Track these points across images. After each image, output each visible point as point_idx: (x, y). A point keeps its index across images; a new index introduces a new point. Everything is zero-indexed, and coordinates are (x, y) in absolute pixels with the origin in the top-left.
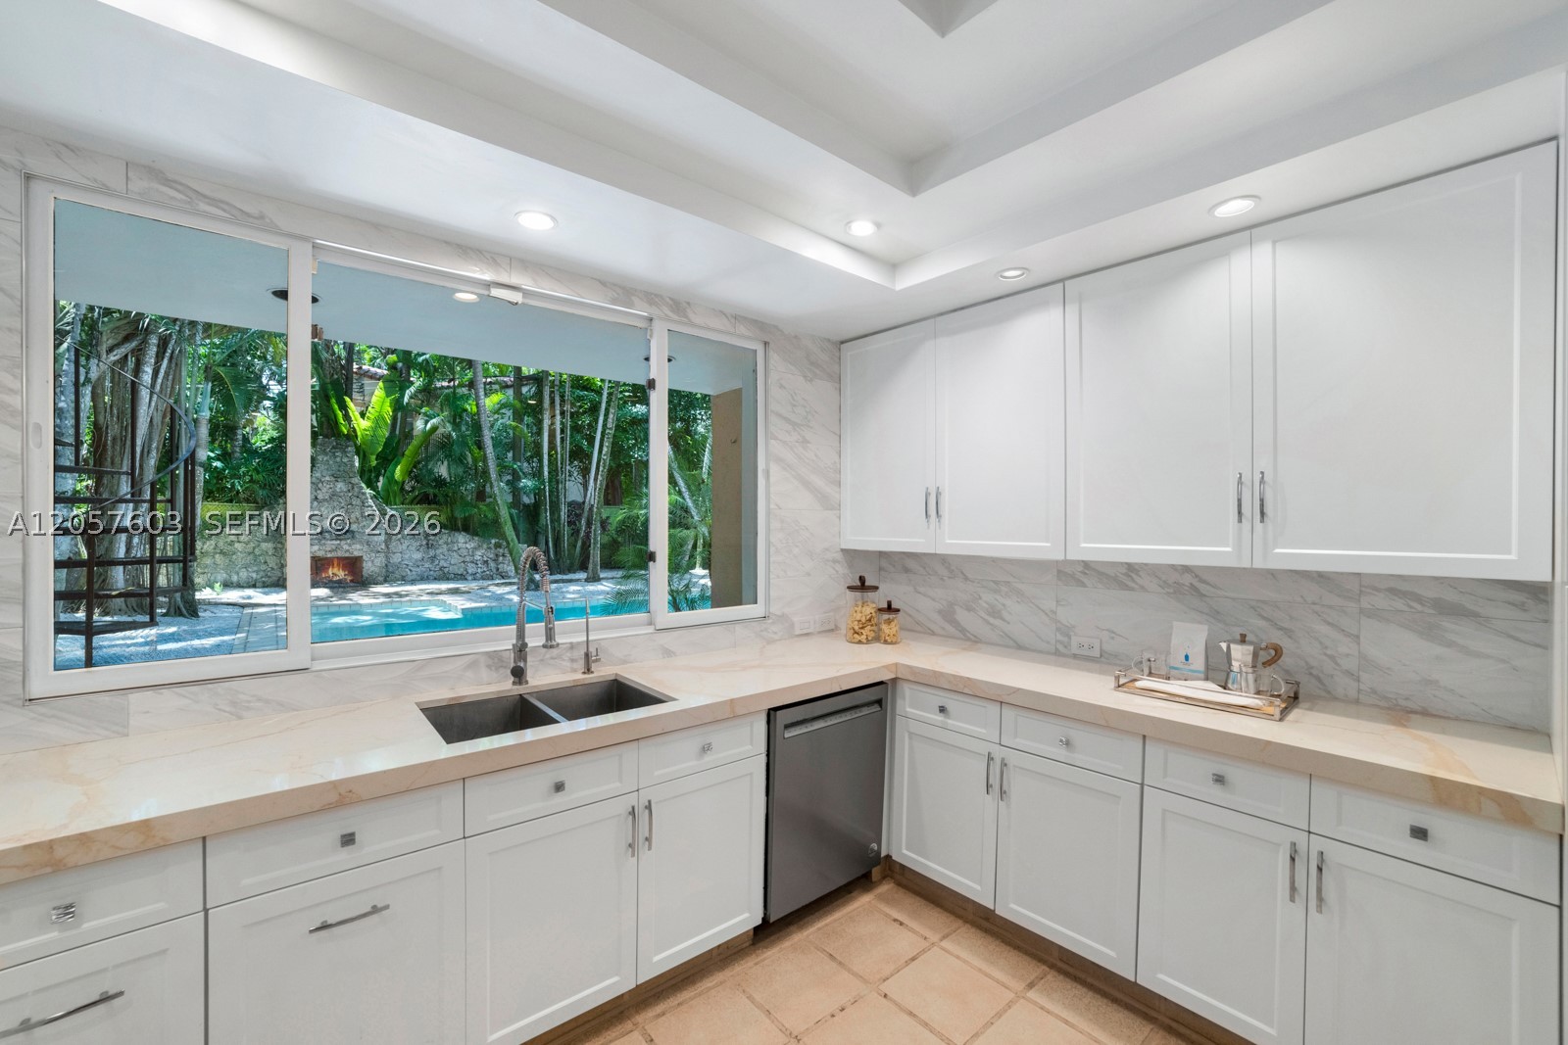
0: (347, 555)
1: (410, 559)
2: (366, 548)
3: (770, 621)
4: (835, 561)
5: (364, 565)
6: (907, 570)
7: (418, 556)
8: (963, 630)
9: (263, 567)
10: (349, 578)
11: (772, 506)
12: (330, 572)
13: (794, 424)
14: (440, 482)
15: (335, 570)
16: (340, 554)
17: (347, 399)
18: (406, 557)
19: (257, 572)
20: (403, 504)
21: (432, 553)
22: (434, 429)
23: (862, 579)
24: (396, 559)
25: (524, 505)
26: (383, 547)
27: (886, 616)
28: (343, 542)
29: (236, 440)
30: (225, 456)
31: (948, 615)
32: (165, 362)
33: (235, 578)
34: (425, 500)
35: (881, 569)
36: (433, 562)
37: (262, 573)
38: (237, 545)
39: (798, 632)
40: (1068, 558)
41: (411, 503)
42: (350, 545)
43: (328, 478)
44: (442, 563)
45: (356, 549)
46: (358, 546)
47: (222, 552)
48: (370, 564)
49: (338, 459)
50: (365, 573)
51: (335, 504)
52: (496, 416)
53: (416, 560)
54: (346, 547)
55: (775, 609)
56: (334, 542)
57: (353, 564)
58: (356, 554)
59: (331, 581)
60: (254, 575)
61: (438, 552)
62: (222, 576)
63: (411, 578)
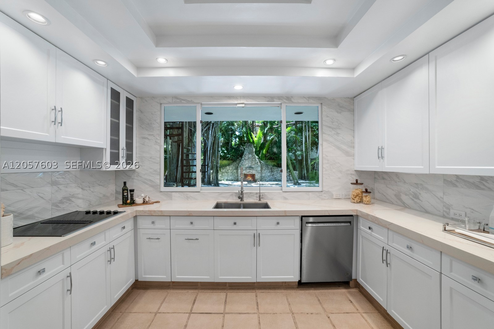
0: (252, 173)
1: (267, 175)
2: (256, 172)
3: (323, 193)
4: (351, 174)
5: (256, 176)
6: (383, 179)
7: (269, 174)
8: (404, 203)
9: (234, 176)
10: (252, 180)
11: (324, 156)
12: (248, 178)
13: (333, 129)
14: (275, 154)
15: (249, 178)
16: (250, 173)
17: (252, 133)
18: (266, 174)
19: (233, 177)
20: (265, 160)
21: (273, 173)
22: (273, 139)
23: (357, 181)
24: (263, 175)
25: (299, 160)
26: (260, 171)
27: (364, 194)
28: (251, 170)
29: (229, 145)
30: (227, 149)
31: (398, 196)
32: (213, 129)
33: (229, 179)
34: (271, 159)
35: (375, 178)
36: (273, 176)
37: (234, 178)
38: (229, 170)
39: (335, 197)
40: (431, 173)
41: (268, 160)
42: (252, 171)
43: (247, 154)
44: (275, 176)
45: (253, 172)
46: (254, 171)
47: (226, 172)
48: (257, 176)
49: (250, 149)
50: (256, 178)
51: (249, 160)
52: (290, 134)
53: (269, 175)
54: (251, 171)
55: (325, 189)
56: (249, 170)
57: (253, 176)
58: (254, 173)
59: (248, 180)
60: (232, 178)
61: (274, 173)
62: (226, 178)
63: (268, 180)
